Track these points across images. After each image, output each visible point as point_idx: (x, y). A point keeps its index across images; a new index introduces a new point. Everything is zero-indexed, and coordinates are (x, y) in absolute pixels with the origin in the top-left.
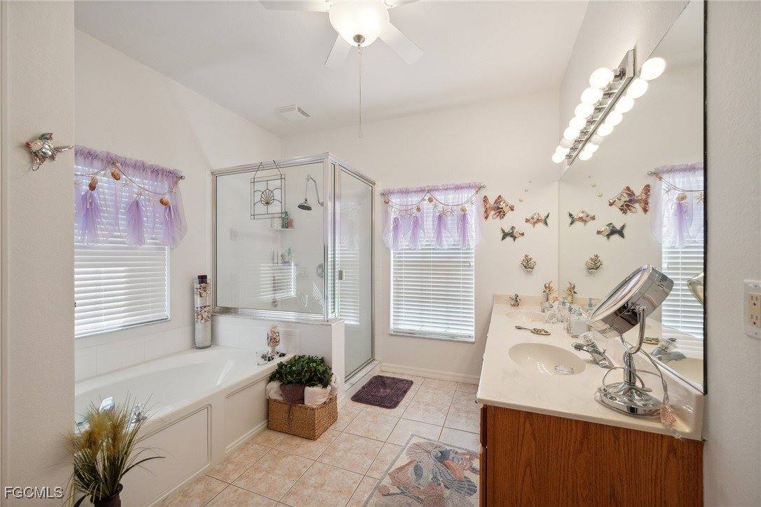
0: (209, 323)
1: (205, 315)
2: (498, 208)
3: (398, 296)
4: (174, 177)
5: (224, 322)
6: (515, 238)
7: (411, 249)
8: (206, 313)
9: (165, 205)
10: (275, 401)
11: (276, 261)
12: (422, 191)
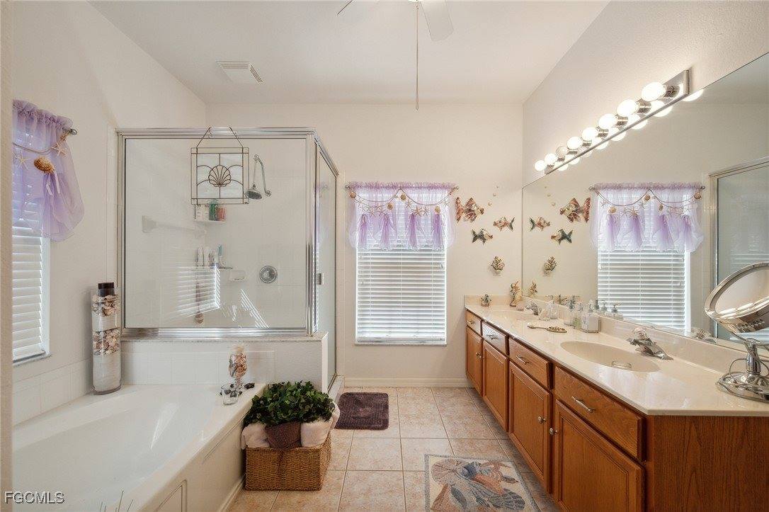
0: (118, 354)
1: (112, 342)
2: (470, 210)
3: (364, 303)
4: (60, 129)
5: (140, 349)
6: (484, 240)
7: (381, 250)
8: (114, 340)
9: (44, 170)
10: (257, 450)
11: (200, 262)
12: (394, 187)
